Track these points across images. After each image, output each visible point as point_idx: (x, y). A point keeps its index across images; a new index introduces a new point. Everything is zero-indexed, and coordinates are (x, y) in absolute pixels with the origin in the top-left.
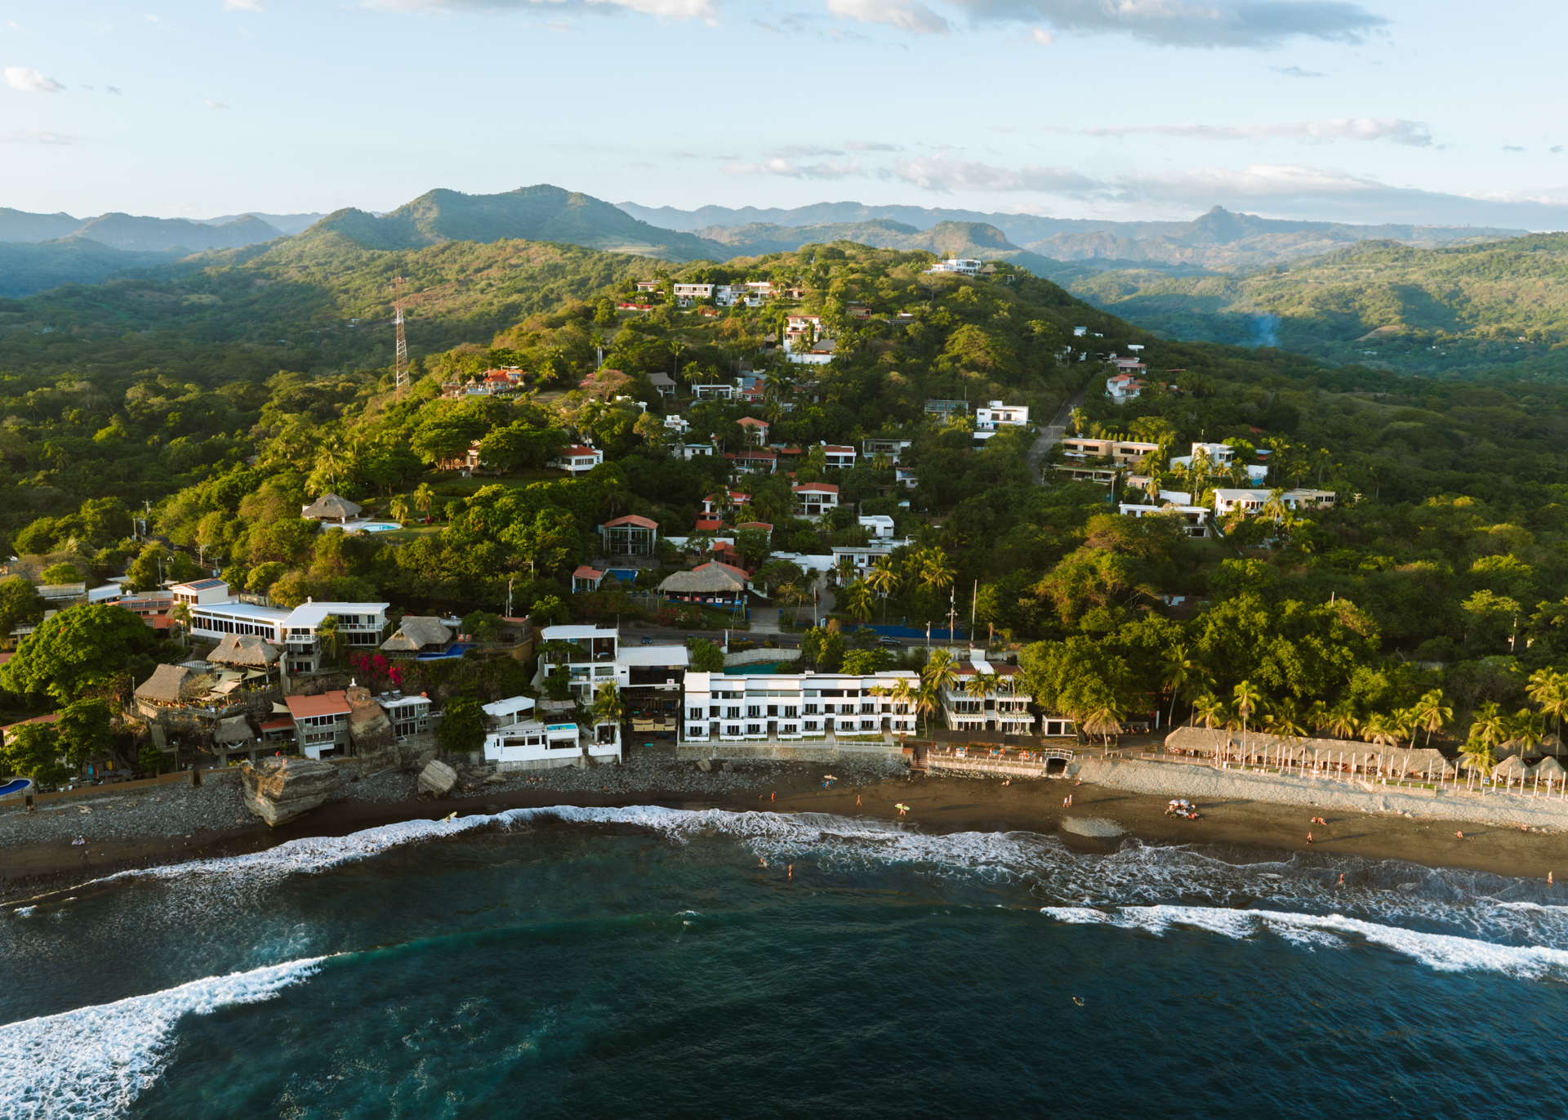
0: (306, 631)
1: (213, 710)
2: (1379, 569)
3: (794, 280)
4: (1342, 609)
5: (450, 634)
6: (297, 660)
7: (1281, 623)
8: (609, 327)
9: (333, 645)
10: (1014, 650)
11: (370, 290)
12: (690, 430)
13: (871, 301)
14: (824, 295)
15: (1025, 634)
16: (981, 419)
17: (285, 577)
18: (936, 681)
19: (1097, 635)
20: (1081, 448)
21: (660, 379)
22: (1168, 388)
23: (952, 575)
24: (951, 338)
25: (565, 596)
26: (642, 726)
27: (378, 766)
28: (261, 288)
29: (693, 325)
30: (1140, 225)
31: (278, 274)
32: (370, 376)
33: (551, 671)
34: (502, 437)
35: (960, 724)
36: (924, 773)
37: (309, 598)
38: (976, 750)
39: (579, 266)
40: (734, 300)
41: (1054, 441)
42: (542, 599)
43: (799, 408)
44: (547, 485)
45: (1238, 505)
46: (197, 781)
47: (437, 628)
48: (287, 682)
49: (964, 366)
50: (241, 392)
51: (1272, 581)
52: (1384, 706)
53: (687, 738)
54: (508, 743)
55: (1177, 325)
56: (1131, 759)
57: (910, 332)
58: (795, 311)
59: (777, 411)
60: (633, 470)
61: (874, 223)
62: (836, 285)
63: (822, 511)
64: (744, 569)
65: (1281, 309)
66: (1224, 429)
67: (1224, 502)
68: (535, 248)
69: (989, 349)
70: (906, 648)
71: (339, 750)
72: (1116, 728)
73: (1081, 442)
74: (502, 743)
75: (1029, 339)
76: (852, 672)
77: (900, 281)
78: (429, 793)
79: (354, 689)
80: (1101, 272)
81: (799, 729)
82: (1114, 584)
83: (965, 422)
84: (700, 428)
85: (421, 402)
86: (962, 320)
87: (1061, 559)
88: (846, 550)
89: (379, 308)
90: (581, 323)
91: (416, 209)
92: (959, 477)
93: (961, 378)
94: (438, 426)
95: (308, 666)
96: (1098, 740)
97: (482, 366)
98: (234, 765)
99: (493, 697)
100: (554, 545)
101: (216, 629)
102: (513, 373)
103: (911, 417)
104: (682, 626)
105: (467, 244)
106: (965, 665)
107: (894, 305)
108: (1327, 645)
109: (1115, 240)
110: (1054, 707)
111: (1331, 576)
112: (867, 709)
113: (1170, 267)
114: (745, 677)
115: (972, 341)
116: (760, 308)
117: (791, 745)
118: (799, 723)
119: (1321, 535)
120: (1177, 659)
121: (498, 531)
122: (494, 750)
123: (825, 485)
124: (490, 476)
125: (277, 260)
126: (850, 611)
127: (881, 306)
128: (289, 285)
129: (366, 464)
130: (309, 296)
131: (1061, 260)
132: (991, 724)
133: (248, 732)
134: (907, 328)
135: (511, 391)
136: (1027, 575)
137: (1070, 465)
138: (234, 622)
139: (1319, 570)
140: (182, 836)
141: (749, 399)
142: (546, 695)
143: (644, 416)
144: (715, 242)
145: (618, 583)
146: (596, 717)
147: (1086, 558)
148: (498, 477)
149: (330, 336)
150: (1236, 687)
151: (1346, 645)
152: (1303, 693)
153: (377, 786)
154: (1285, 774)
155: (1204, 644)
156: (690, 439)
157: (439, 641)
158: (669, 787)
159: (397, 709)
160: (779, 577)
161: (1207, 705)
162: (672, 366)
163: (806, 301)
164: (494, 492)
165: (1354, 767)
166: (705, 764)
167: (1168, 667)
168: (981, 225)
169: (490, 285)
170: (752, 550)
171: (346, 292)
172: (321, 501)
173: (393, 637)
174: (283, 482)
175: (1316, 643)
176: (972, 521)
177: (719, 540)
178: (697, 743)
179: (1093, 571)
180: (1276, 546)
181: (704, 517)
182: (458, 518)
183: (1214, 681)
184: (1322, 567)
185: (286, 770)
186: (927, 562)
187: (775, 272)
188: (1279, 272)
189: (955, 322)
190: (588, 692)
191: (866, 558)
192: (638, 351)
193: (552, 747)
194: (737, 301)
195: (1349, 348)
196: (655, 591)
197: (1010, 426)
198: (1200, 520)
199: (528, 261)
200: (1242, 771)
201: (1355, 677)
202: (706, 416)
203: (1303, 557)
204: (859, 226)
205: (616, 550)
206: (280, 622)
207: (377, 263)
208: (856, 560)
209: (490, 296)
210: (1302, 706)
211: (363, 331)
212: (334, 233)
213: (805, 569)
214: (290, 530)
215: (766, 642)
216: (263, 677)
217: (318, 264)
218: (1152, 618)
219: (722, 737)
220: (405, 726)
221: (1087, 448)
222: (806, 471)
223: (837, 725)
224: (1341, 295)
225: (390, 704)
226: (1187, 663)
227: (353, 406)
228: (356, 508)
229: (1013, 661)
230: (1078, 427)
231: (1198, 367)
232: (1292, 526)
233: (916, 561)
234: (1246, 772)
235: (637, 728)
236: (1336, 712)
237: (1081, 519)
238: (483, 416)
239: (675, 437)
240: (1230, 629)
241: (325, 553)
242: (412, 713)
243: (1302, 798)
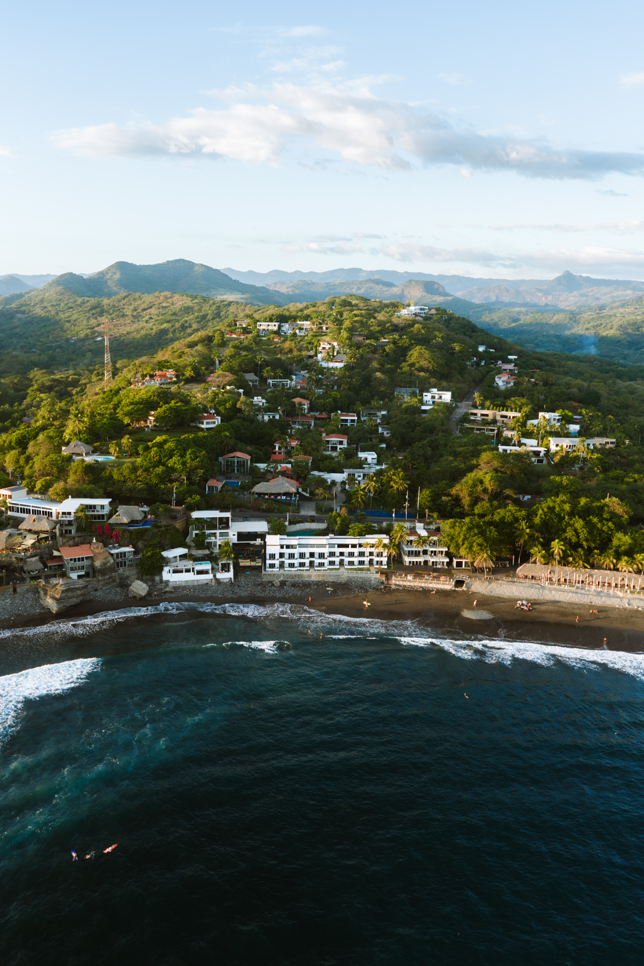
0: (69, 513)
1: (23, 554)
2: (635, 481)
3: (323, 321)
4: (612, 502)
5: (143, 515)
6: (65, 528)
7: (578, 510)
8: (222, 347)
9: (84, 521)
10: (439, 524)
11: (82, 321)
12: (267, 405)
13: (366, 332)
14: (340, 329)
15: (444, 516)
16: (425, 399)
17: (55, 485)
18: (397, 539)
19: (482, 516)
20: (479, 415)
21: (251, 377)
22: (529, 381)
23: (407, 484)
24: (410, 353)
25: (203, 495)
26: (244, 563)
27: (107, 583)
28: (20, 319)
29: (268, 346)
30: (522, 281)
31: (30, 311)
32: (86, 372)
33: (196, 534)
34: (167, 410)
35: (410, 562)
36: (391, 587)
37: (70, 496)
38: (418, 575)
39: (202, 308)
40: (290, 332)
41: (465, 411)
42: (191, 497)
43: (326, 393)
44: (192, 436)
45: (562, 447)
46: (15, 590)
47: (137, 512)
48: (60, 540)
49: (417, 369)
50: (16, 381)
51: (576, 488)
52: (630, 553)
53: (267, 569)
54: (175, 572)
55: (541, 341)
56: (498, 580)
57: (387, 350)
58: (324, 338)
59: (314, 394)
60: (237, 427)
61: (370, 281)
62: (347, 324)
63: (338, 449)
64: (297, 481)
65: (600, 332)
66: (559, 404)
67: (555, 445)
68: (176, 297)
69: (430, 360)
70: (382, 522)
71: (87, 575)
72: (491, 564)
73: (479, 412)
74: (171, 571)
75: (453, 354)
76: (354, 535)
77: (382, 321)
78: (135, 597)
79: (95, 543)
80: (499, 309)
81: (326, 565)
82: (492, 489)
83: (416, 400)
84: (273, 404)
85: (120, 389)
86: (415, 343)
87: (465, 476)
88: (351, 471)
89: (88, 331)
90: (206, 345)
91: (107, 273)
92: (413, 431)
93: (415, 375)
94: (132, 404)
95: (70, 531)
96: (481, 570)
97: (153, 369)
98: (34, 583)
99: (166, 548)
100: (196, 468)
101: (21, 512)
102: (170, 373)
103: (388, 397)
104: (264, 511)
105: (138, 294)
106: (413, 531)
107: (378, 335)
108: (600, 521)
109: (508, 291)
110: (459, 553)
111: (608, 485)
112: (362, 554)
113: (539, 306)
114: (298, 537)
115: (421, 355)
116: (305, 336)
117: (322, 573)
118: (326, 561)
119: (605, 463)
120: (523, 529)
121: (167, 461)
122: (167, 575)
123: (340, 435)
124: (161, 431)
125: (29, 303)
126: (353, 503)
127: (371, 335)
128: (36, 317)
129: (95, 425)
130: (47, 324)
131: (477, 303)
132: (426, 562)
133: (41, 566)
134: (386, 348)
135: (169, 383)
136: (447, 484)
137: (473, 424)
138: (31, 508)
139: (603, 482)
140: (9, 618)
141: (299, 387)
142: (194, 547)
143: (242, 398)
144: (278, 292)
145: (230, 488)
146: (220, 558)
147: (478, 475)
148: (165, 431)
149: (60, 347)
150: (552, 543)
151: (611, 521)
152: (588, 546)
153: (107, 593)
154: (578, 588)
155: (537, 520)
156: (267, 410)
157: (138, 519)
158: (258, 594)
159: (117, 554)
160: (315, 485)
161: (537, 552)
162: (257, 369)
163: (330, 333)
164: (164, 440)
165: (613, 584)
166: (277, 583)
167: (518, 532)
168: (431, 282)
169: (151, 318)
170: (301, 471)
171: (69, 321)
172: (72, 444)
173: (114, 516)
174: (51, 434)
175: (595, 520)
176: (419, 455)
177: (283, 465)
178: (273, 571)
179: (481, 482)
180: (581, 468)
181: (275, 453)
182: (145, 454)
183: (541, 540)
184: (605, 480)
185: (62, 585)
186: (394, 477)
187: (314, 315)
188: (600, 310)
189: (412, 345)
190: (215, 546)
191: (362, 475)
192: (238, 361)
193: (197, 574)
194: (292, 332)
195: (638, 355)
196: (250, 493)
197: (441, 403)
198: (542, 454)
199: (173, 304)
200: (556, 586)
201: (615, 538)
202: (275, 397)
203: (595, 474)
204: (361, 283)
205: (227, 471)
206: (56, 509)
207: (86, 305)
208: (356, 476)
209: (151, 324)
210: (587, 553)
211: (79, 344)
212: (61, 287)
213: (329, 481)
214: (56, 460)
215: (309, 520)
216: (48, 537)
217: (53, 306)
218: (511, 507)
219: (286, 569)
220: (121, 562)
221: (482, 415)
222: (330, 428)
223: (346, 563)
224: (634, 324)
225: (114, 551)
226: (528, 531)
227: (78, 389)
228: (91, 448)
229: (438, 530)
230: (478, 403)
231: (549, 367)
232: (591, 458)
233: (388, 477)
234: (558, 587)
235: (241, 564)
236: (605, 556)
237: (477, 454)
238: (156, 398)
239: (259, 409)
240: (551, 513)
241: (76, 472)
242: (125, 556)
243: (586, 600)
